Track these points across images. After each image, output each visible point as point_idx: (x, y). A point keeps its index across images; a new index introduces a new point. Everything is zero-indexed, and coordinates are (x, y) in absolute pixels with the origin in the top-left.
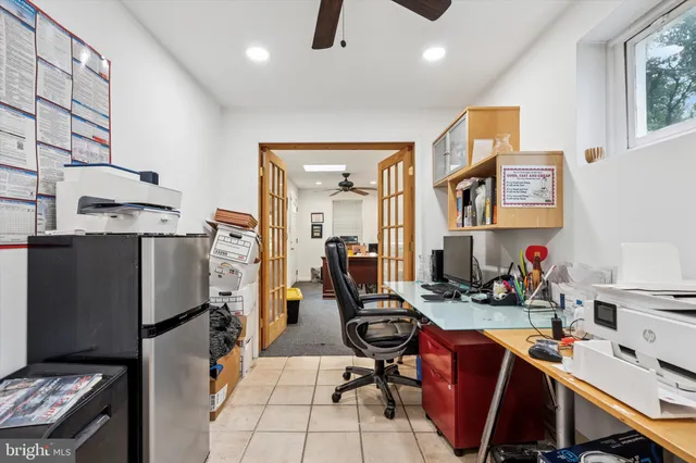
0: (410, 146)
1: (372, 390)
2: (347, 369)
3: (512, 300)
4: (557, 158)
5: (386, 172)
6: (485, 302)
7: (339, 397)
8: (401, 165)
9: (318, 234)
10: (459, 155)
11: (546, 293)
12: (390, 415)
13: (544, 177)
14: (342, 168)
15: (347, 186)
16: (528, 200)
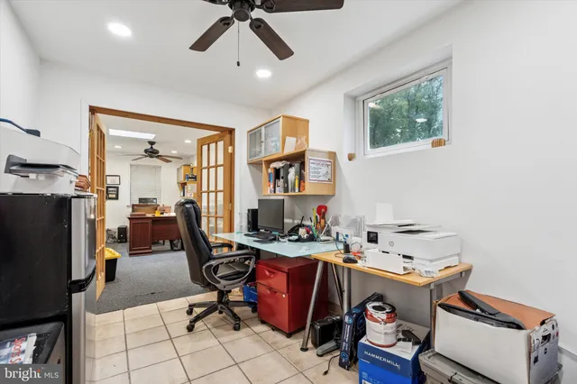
0: (231, 131)
1: (215, 316)
2: (190, 306)
3: (312, 238)
4: (333, 155)
5: (205, 148)
6: (297, 241)
7: (193, 327)
8: (221, 144)
9: (114, 196)
10: (273, 144)
11: (328, 233)
12: (237, 328)
13: (328, 165)
14: (151, 137)
15: (152, 153)
16: (321, 179)
